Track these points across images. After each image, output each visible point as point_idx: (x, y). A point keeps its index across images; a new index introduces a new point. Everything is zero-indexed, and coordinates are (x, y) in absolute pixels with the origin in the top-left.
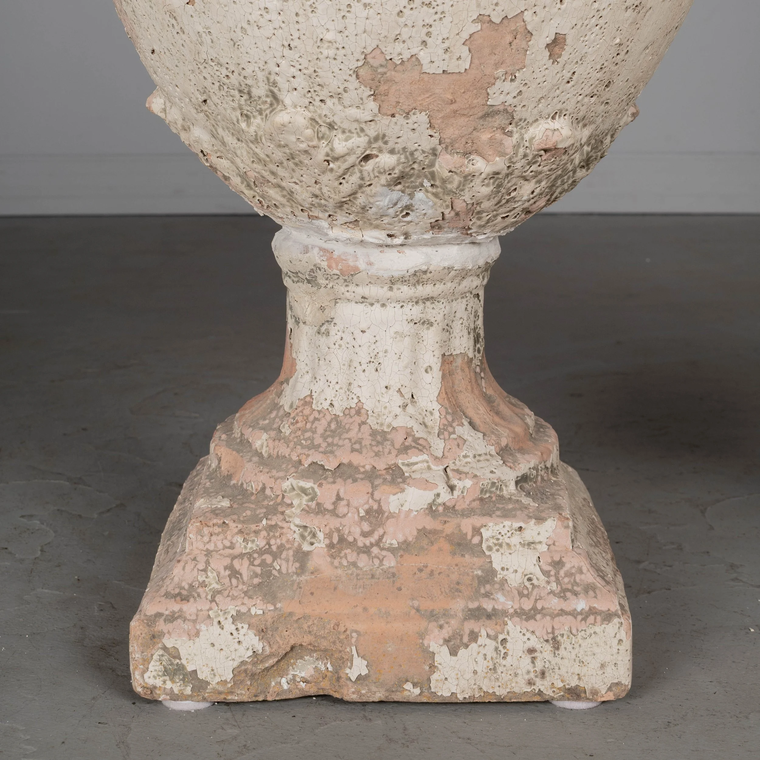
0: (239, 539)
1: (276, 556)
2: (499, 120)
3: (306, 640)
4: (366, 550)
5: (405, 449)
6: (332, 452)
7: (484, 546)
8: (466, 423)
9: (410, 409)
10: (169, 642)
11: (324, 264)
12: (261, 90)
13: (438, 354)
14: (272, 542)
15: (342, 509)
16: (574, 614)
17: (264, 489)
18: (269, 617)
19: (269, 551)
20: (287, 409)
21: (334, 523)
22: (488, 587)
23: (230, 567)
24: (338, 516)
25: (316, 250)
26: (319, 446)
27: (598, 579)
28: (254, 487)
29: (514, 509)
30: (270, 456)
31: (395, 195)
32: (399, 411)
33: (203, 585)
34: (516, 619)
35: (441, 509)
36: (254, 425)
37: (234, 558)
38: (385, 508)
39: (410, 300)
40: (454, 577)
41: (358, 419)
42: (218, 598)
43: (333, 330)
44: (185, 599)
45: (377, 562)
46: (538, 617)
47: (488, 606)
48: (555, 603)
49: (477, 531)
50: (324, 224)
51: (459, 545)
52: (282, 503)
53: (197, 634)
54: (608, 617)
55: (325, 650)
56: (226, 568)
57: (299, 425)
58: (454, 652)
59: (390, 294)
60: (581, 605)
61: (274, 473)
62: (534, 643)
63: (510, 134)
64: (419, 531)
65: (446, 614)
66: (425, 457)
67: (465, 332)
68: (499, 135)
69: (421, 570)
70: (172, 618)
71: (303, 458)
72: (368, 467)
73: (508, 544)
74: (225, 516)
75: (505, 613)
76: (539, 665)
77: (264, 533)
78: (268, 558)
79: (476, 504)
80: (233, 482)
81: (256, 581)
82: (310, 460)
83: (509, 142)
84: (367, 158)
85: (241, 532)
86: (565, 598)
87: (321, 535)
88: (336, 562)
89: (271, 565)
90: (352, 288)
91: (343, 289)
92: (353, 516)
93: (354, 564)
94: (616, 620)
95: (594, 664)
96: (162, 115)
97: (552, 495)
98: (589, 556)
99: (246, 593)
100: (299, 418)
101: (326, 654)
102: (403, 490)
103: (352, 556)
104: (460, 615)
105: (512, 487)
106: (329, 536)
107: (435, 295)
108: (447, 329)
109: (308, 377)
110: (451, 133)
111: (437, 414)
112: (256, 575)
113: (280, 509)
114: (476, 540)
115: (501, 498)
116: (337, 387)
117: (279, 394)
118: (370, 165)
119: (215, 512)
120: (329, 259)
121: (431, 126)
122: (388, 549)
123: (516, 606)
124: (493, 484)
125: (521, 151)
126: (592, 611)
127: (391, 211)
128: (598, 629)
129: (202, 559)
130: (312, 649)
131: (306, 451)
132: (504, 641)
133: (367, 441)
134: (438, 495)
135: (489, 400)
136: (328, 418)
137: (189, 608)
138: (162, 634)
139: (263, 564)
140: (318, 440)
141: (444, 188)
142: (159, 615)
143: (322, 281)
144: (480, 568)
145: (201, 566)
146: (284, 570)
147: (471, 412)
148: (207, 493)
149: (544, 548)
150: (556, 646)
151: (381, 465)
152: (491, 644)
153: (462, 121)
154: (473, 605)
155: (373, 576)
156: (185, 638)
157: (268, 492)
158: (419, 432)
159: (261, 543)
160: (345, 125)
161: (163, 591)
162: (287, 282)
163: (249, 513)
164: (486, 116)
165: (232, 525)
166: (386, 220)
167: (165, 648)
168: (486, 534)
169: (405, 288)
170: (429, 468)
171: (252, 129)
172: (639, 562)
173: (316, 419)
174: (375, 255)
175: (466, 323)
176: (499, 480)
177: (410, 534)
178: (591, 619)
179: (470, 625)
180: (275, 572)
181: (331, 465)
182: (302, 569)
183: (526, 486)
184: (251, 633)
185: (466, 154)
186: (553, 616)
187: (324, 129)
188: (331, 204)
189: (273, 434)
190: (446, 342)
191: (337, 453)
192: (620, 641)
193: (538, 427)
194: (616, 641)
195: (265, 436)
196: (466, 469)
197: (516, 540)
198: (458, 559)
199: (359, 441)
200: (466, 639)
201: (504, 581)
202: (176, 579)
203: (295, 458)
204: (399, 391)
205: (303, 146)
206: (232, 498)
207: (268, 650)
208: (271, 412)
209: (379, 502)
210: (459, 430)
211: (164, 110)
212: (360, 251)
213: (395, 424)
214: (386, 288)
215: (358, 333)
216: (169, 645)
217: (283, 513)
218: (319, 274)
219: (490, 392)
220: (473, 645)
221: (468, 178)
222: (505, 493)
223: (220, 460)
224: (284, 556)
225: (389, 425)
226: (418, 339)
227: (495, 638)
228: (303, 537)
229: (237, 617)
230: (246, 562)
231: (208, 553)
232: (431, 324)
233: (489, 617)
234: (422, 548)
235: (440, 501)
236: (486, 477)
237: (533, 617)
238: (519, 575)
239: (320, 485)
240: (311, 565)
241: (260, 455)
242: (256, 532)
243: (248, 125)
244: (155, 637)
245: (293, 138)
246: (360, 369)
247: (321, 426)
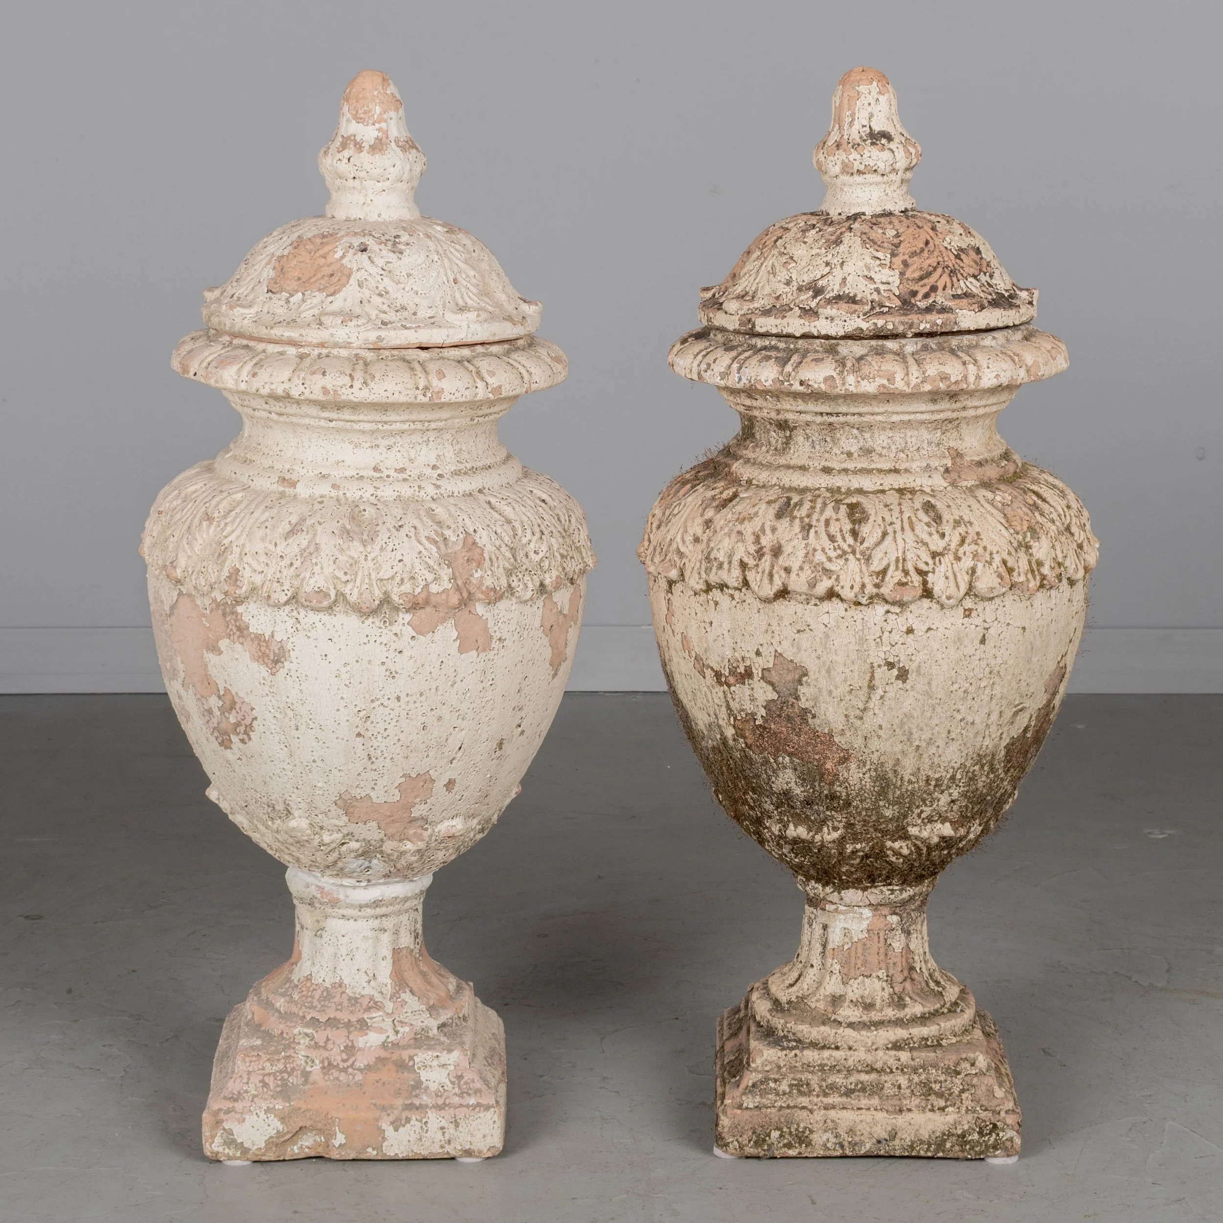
0: (268, 1064)
1: (290, 1074)
2: (419, 823)
3: (308, 1124)
4: (345, 1070)
5: (368, 1009)
6: (324, 1011)
7: (416, 1068)
8: (407, 991)
9: (372, 983)
10: (227, 1126)
11: (319, 896)
12: (280, 807)
13: (390, 948)
14: (288, 1066)
15: (330, 1046)
16: (468, 1106)
17: (282, 1033)
18: (286, 1110)
19: (286, 1071)
20: (296, 982)
21: (325, 1054)
22: (417, 1091)
23: (262, 1081)
24: (327, 1050)
25: (314, 887)
26: (316, 1007)
27: (484, 1086)
28: (276, 1032)
29: (436, 1044)
30: (286, 1013)
31: (361, 861)
32: (365, 985)
33: (246, 1092)
34: (433, 1110)
35: (390, 1045)
36: (275, 992)
37: (264, 1075)
38: (356, 1045)
39: (372, 917)
40: (398, 1085)
41: (340, 990)
42: (255, 1100)
43: (325, 935)
44: (236, 1100)
45: (351, 1077)
46: (447, 1108)
47: (417, 1102)
48: (456, 1100)
49: (411, 1058)
50: (319, 875)
51: (401, 1066)
52: (294, 1042)
53: (244, 1120)
54: (487, 1108)
55: (320, 1130)
56: (260, 1082)
57: (304, 993)
58: (396, 1130)
59: (359, 914)
60: (472, 1101)
61: (288, 1023)
62: (444, 1123)
63: (426, 829)
64: (377, 1058)
65: (392, 1107)
66: (381, 1013)
67: (408, 934)
68: (419, 831)
69: (377, 1082)
70: (228, 1111)
71: (306, 1014)
72: (346, 1020)
73: (430, 1066)
74: (260, 1050)
75: (427, 1106)
76: (447, 1136)
77: (283, 1061)
78: (286, 1076)
79: (412, 1042)
80: (263, 1028)
81: (278, 1089)
82: (310, 1016)
83: (426, 834)
84: (343, 844)
85: (268, 1060)
86: (463, 1097)
87: (317, 1061)
88: (326, 1078)
89: (287, 1080)
90: (336, 910)
91: (330, 910)
92: (336, 1050)
93: (337, 1079)
94: (492, 1110)
95: (479, 1135)
96: (217, 802)
97: (461, 1035)
98: (480, 1072)
99: (272, 1096)
100: (304, 989)
101: (320, 1131)
102: (366, 1034)
103: (336, 1073)
104: (400, 1108)
105: (435, 1031)
106: (322, 1062)
107: (388, 913)
108: (396, 933)
109: (309, 963)
110: (391, 831)
111: (389, 986)
112: (278, 1086)
113: (292, 1046)
114: (411, 1063)
115: (428, 1037)
116: (327, 970)
117: (291, 972)
118: (344, 848)
119: (253, 1048)
120: (322, 893)
121: (379, 828)
122: (358, 1070)
123: (434, 1103)
124: (423, 1029)
125: (434, 838)
126: (479, 1105)
127: (358, 870)
128: (481, 1115)
129: (245, 1076)
130: (312, 1129)
131: (308, 1010)
132: (426, 1122)
133: (346, 1003)
134: (388, 1037)
135: (424, 975)
136: (322, 989)
137: (239, 1106)
138: (222, 1121)
139: (282, 1079)
140: (315, 1003)
141: (389, 859)
142: (220, 1110)
143: (318, 905)
144: (413, 1080)
145: (245, 1081)
146: (295, 1083)
147: (411, 984)
148: (247, 1036)
149: (452, 1068)
150: (457, 1125)
151: (354, 1019)
152: (418, 1124)
153: (397, 825)
154: (408, 1102)
155: (349, 1086)
156: (236, 1123)
157: (285, 1035)
158: (378, 998)
159: (281, 1066)
160: (329, 828)
161: (222, 1095)
162: (295, 902)
163: (273, 1048)
164: (411, 822)
165: (263, 1056)
166: (355, 874)
167: (224, 1129)
168: (417, 1059)
169: (368, 910)
170: (383, 1020)
171: (275, 826)
172: (541, 1076)
173: (314, 990)
174: (350, 892)
175: (408, 928)
176: (427, 1027)
177: (371, 1060)
178: (478, 1109)
179: (405, 1114)
180: (290, 1084)
181: (323, 1019)
182: (306, 1081)
183: (445, 1030)
184: (276, 1120)
185: (401, 840)
186: (455, 1108)
187: (317, 829)
188: (322, 866)
189: (287, 998)
190: (395, 941)
191: (327, 1011)
192: (494, 1122)
193: (459, 988)
194: (492, 1122)
195: (283, 1000)
196: (406, 1021)
197: (435, 1063)
198: (400, 1075)
199: (341, 1004)
200: (403, 1122)
201: (427, 1087)
202: (230, 1089)
203: (301, 1014)
204: (366, 972)
205: (306, 838)
206: (263, 1039)
207: (286, 1130)
208: (285, 984)
209: (352, 1041)
210: (403, 996)
211: (219, 799)
212: (341, 889)
213: (363, 993)
214: (357, 910)
215: (340, 937)
216: (227, 1127)
217: (294, 1048)
218: (315, 900)
219: (425, 969)
220: (408, 1125)
221: (402, 853)
222: (430, 1034)
223: (253, 1014)
224: (295, 1073)
225: (359, 994)
226: (377, 939)
227: (421, 1121)
228: (306, 1063)
229: (268, 1111)
230: (272, 1078)
231: (249, 1073)
232: (386, 931)
233: (417, 1109)
234: (378, 1069)
235: (389, 1040)
236: (418, 1025)
237: (444, 1109)
238: (436, 1084)
239: (317, 1032)
240: (311, 1079)
241: (279, 1012)
242: (278, 1060)
243: (273, 823)
244: (218, 1123)
245: (299, 834)
246: (341, 959)
247: (317, 995)
